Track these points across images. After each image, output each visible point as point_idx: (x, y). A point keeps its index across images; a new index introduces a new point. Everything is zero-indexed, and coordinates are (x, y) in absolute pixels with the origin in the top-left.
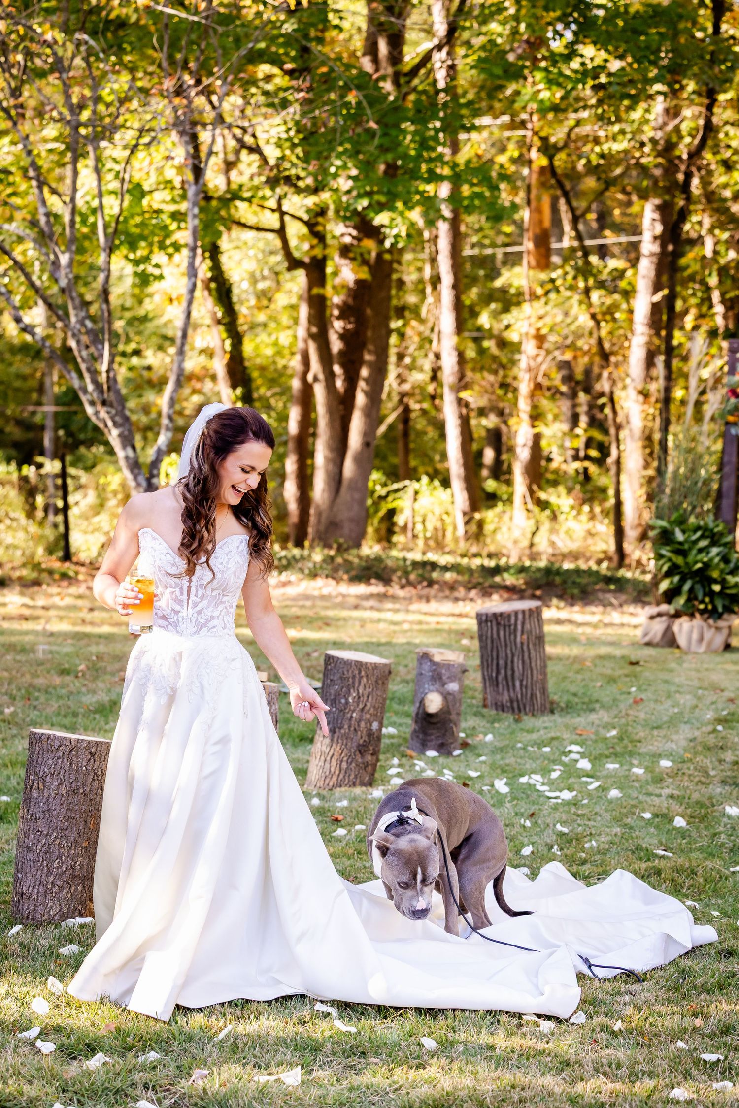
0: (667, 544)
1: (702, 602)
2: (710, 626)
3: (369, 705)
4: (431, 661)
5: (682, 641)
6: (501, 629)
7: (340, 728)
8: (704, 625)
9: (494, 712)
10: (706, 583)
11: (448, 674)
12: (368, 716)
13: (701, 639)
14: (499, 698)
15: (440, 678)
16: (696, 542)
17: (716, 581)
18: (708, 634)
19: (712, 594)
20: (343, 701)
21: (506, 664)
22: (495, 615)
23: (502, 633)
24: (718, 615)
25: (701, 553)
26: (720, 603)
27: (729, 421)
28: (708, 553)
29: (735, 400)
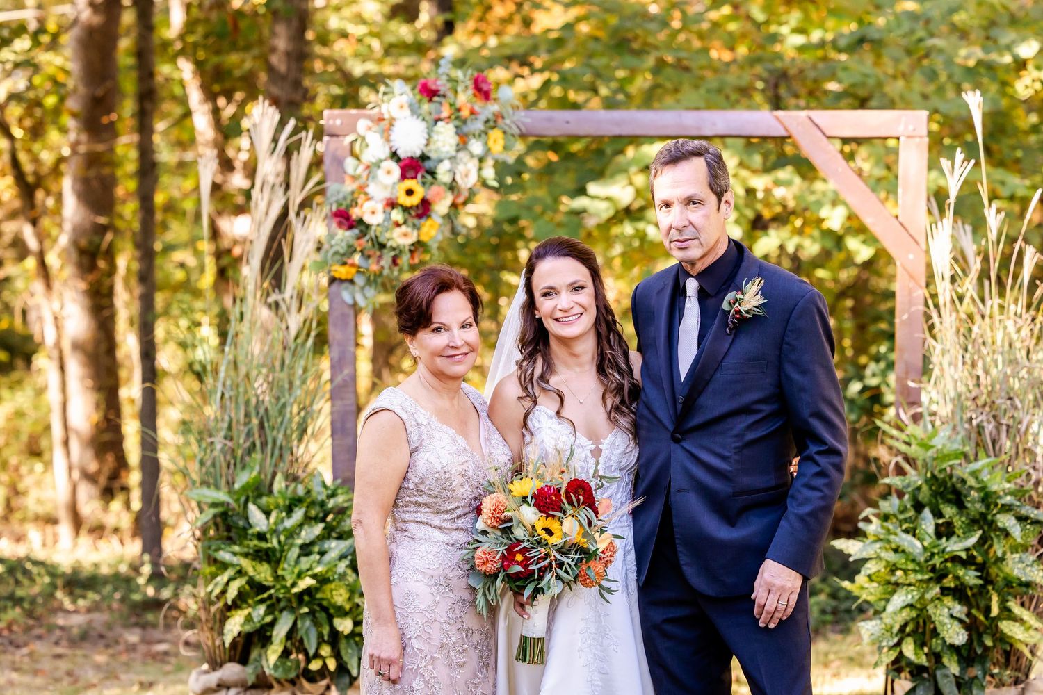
0: (230, 540)
1: (317, 655)
10: (322, 616)
16: (292, 534)
17: (343, 613)
19: (335, 636)
24: (347, 680)
25: (308, 554)
26: (352, 656)
27: (337, 275)
28: (322, 553)
29: (348, 233)
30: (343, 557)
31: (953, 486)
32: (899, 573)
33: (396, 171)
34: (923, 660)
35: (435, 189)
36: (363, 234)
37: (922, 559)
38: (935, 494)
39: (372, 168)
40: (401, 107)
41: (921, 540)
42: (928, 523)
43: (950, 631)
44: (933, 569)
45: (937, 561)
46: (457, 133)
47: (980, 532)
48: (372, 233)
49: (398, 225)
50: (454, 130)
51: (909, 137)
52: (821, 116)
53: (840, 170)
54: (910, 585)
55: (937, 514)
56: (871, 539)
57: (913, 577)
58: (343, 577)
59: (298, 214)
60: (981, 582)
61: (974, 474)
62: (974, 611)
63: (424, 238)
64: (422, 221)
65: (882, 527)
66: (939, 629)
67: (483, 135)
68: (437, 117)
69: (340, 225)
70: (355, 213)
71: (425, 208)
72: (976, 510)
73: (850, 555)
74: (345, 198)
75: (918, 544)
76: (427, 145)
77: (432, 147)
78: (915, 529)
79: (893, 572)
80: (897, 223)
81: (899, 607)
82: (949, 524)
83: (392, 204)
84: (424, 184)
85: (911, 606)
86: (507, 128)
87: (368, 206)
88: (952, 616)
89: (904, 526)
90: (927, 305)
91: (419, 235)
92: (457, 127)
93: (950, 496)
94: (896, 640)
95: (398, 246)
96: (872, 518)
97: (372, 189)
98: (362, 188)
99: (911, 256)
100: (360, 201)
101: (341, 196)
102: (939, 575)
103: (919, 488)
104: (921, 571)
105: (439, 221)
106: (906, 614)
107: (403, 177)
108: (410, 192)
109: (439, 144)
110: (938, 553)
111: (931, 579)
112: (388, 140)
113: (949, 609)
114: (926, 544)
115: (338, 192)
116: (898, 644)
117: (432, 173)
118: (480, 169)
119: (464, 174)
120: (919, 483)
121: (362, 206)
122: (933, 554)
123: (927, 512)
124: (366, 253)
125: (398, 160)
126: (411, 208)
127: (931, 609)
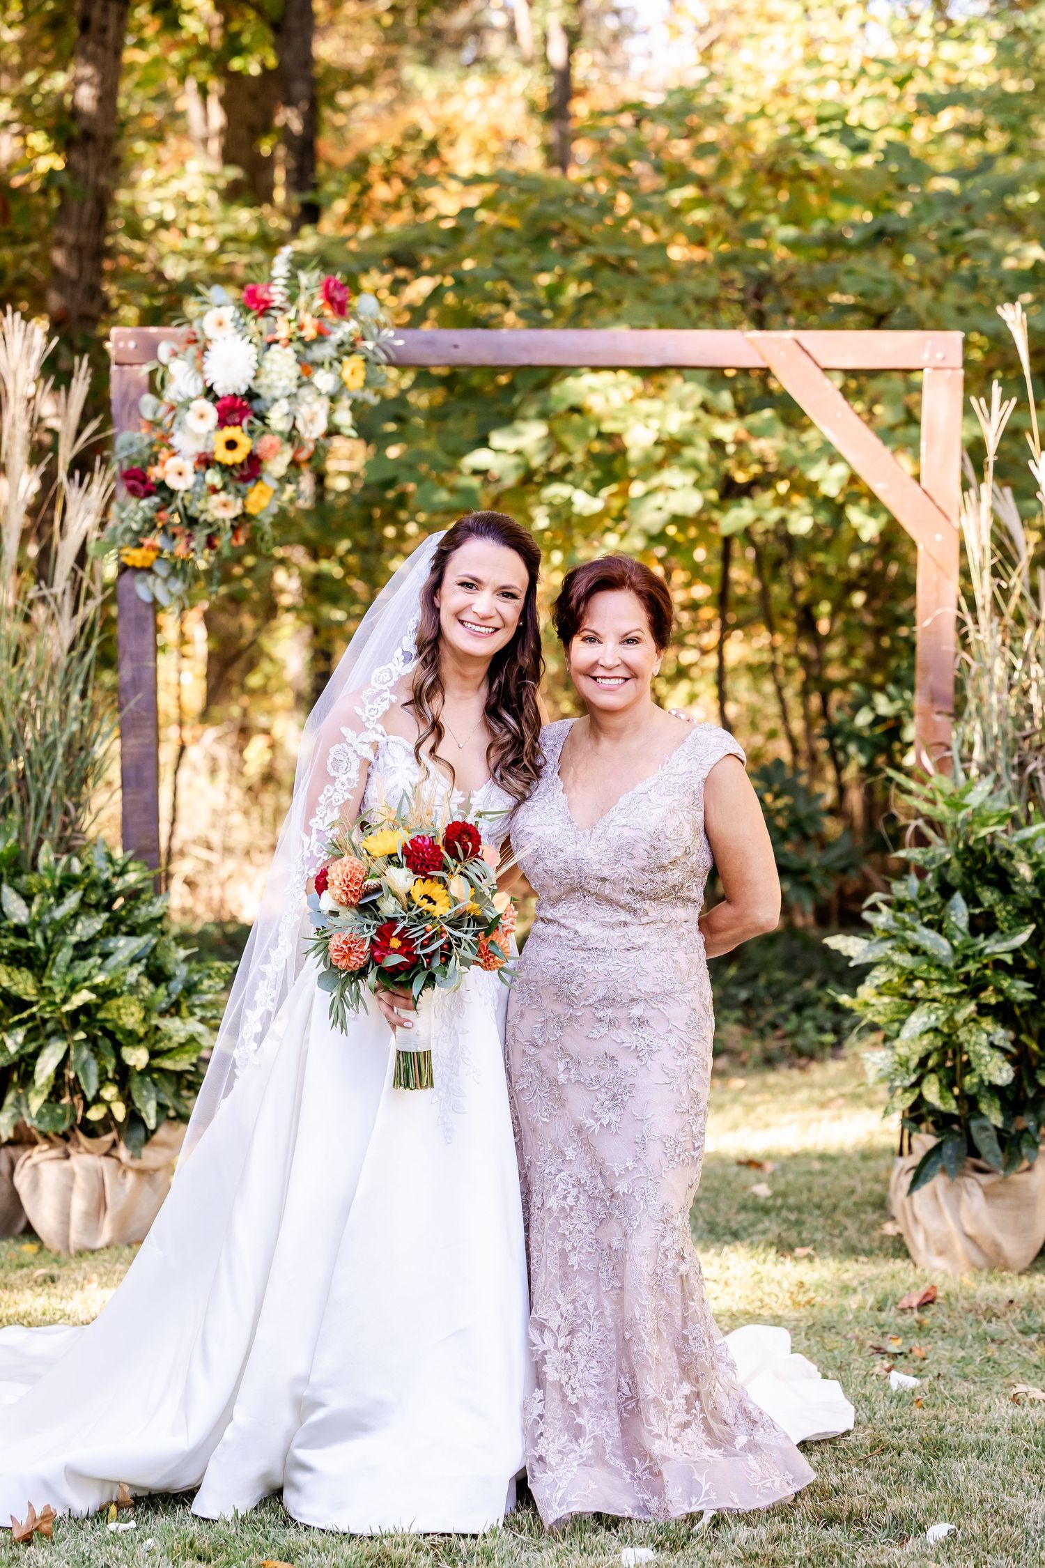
1: (98, 1099)
2: (120, 1168)
5: (42, 1214)
8: (106, 1164)
10: (105, 1044)
13: (100, 1205)
16: (63, 927)
17: (134, 1039)
18: (118, 1191)
19: (123, 1075)
24: (141, 1134)
25: (85, 958)
26: (149, 1099)
27: (130, 562)
28: (105, 956)
29: (144, 503)
30: (134, 960)
31: (995, 860)
32: (919, 984)
33: (212, 414)
34: (952, 1107)
35: (268, 440)
36: (166, 503)
37: (951, 965)
38: (969, 873)
39: (178, 409)
40: (220, 324)
41: (950, 938)
42: (959, 913)
43: (990, 1066)
44: (967, 978)
45: (971, 967)
46: (298, 362)
47: (1033, 927)
48: (179, 503)
49: (214, 490)
50: (294, 356)
51: (935, 369)
52: (810, 338)
53: (839, 415)
54: (934, 1000)
55: (972, 900)
56: (880, 935)
57: (937, 991)
58: (134, 988)
59: (70, 475)
60: (1033, 997)
61: (1025, 845)
62: (1023, 1037)
63: (251, 509)
64: (250, 485)
65: (895, 919)
66: (974, 1063)
67: (336, 364)
68: (269, 338)
69: (133, 491)
70: (155, 473)
71: (252, 468)
72: (1027, 895)
73: (850, 958)
74: (140, 452)
75: (944, 942)
76: (255, 378)
77: (263, 380)
78: (941, 922)
79: (909, 982)
80: (919, 490)
81: (918, 1031)
82: (989, 915)
83: (206, 462)
84: (251, 433)
85: (936, 1030)
86: (370, 355)
87: (172, 463)
88: (992, 1045)
89: (926, 919)
90: (960, 609)
91: (244, 506)
92: (297, 352)
93: (991, 876)
94: (913, 1078)
95: (216, 521)
96: (881, 906)
97: (177, 440)
98: (165, 440)
99: (939, 537)
100: (161, 457)
101: (135, 449)
102: (974, 987)
103: (947, 865)
104: (949, 981)
105: (275, 485)
106: (927, 1041)
107: (222, 423)
108: (231, 445)
109: (274, 376)
110: (973, 957)
111: (962, 993)
112: (200, 371)
113: (989, 1034)
114: (956, 943)
115: (131, 445)
116: (918, 1083)
117: (262, 418)
118: (332, 412)
119: (308, 417)
120: (948, 856)
121: (164, 463)
122: (966, 958)
123: (958, 899)
124: (170, 530)
125: (216, 399)
126: (234, 466)
127: (963, 1035)
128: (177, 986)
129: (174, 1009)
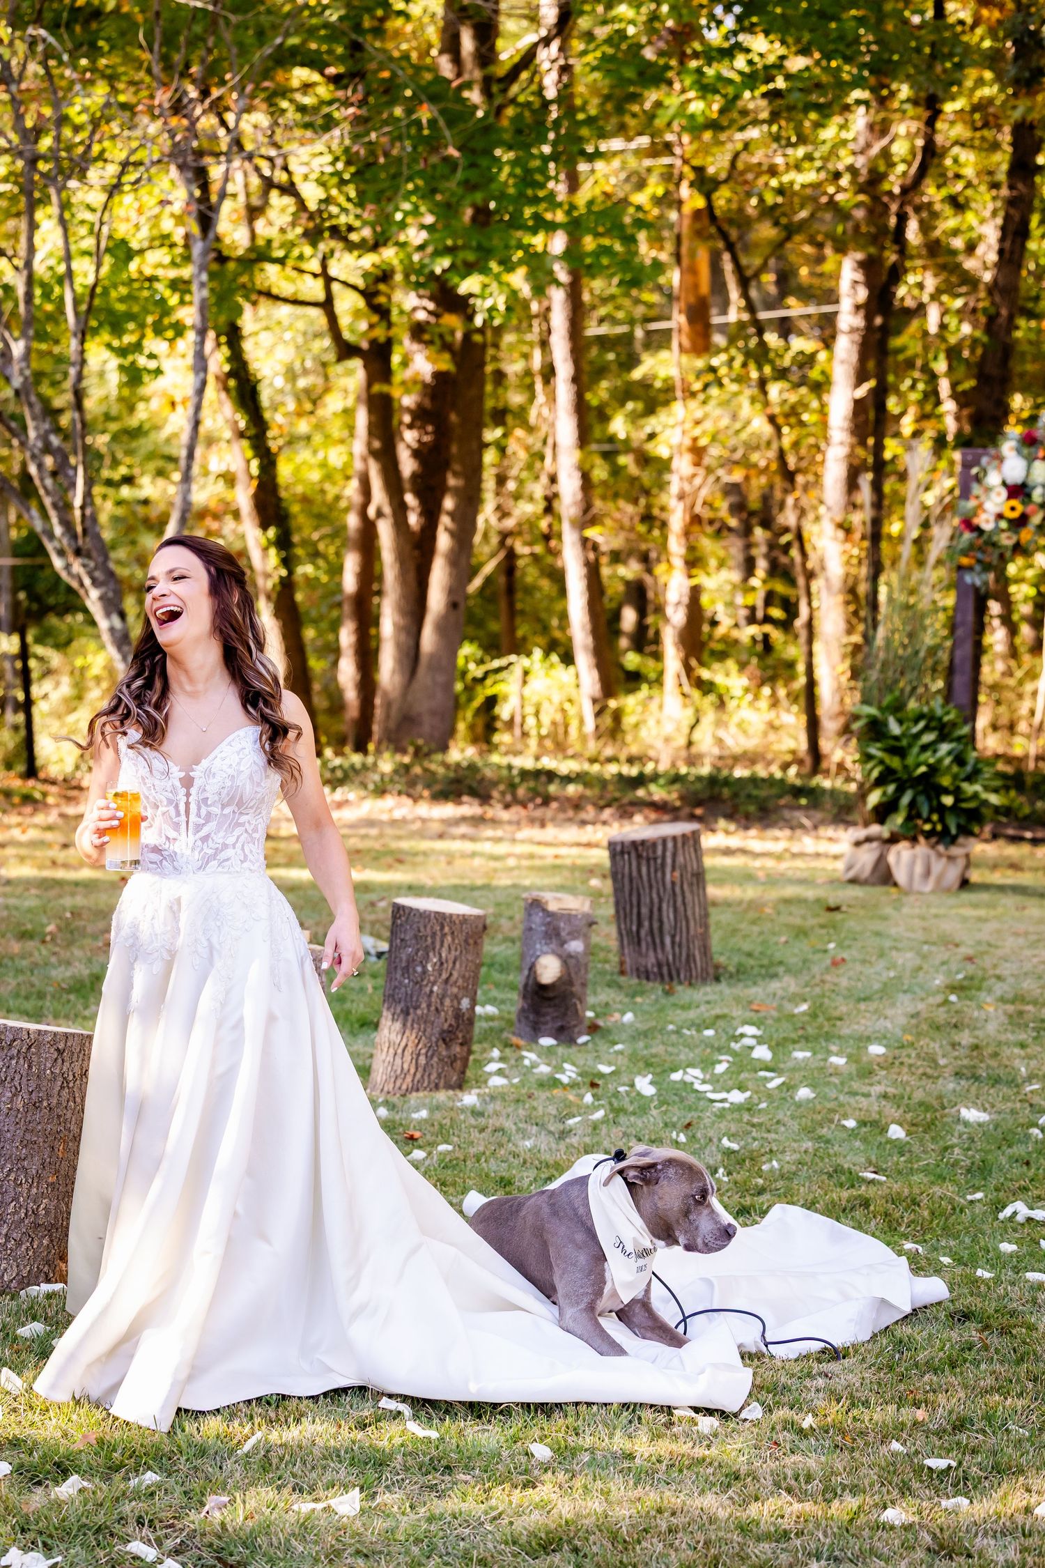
0: (877, 740)
1: (928, 820)
2: (940, 855)
3: (455, 974)
4: (544, 910)
5: (900, 875)
6: (644, 863)
7: (416, 1008)
8: (932, 853)
9: (635, 981)
10: (933, 794)
11: (568, 929)
12: (455, 990)
13: (927, 873)
14: (643, 961)
15: (558, 935)
16: (917, 736)
17: (946, 791)
18: (938, 866)
19: (941, 809)
20: (419, 969)
21: (651, 912)
22: (634, 843)
23: (644, 870)
24: (950, 839)
25: (925, 751)
26: (953, 822)
27: (962, 564)
28: (935, 751)
29: (971, 535)
30: (949, 753)
33: (1004, 493)
35: (1032, 507)
36: (980, 536)
39: (988, 490)
40: (1011, 450)
48: (985, 537)
49: (1005, 531)
63: (1022, 540)
64: (1022, 528)
68: (1035, 456)
69: (965, 529)
70: (976, 521)
74: (970, 512)
76: (1027, 477)
77: (1030, 478)
84: (1024, 503)
87: (984, 517)
91: (1019, 539)
95: (1004, 545)
97: (988, 506)
98: (982, 505)
100: (979, 513)
101: (967, 510)
105: (1034, 529)
107: (1010, 497)
108: (1013, 509)
109: (1035, 476)
112: (1001, 473)
115: (966, 507)
117: (1029, 496)
121: (981, 517)
124: (983, 549)
125: (1007, 486)
126: (1014, 519)
128: (969, 768)
129: (970, 778)
